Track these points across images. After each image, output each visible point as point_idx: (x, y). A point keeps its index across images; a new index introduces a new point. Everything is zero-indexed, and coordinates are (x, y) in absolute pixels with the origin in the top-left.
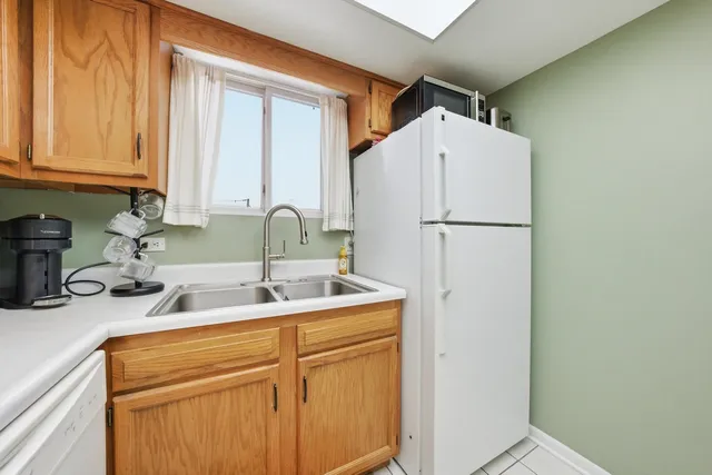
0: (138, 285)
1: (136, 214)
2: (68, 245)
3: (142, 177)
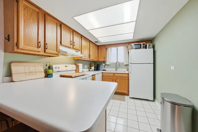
0: (104, 70)
1: (104, 64)
2: (100, 66)
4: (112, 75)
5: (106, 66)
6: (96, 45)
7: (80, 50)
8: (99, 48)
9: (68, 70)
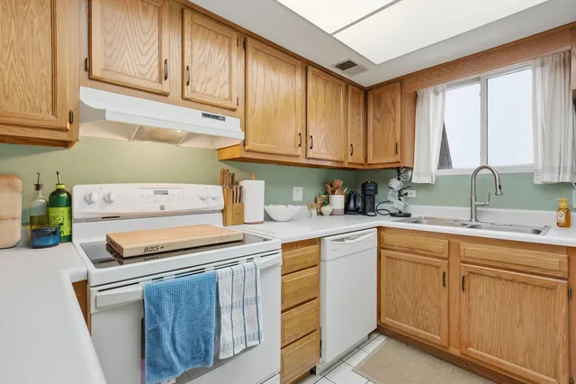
0: (400, 212)
1: (399, 179)
2: (376, 193)
3: (399, 162)
4: (440, 245)
5: (412, 194)
6: (349, 83)
7: (234, 110)
8: (371, 98)
9: (167, 209)
